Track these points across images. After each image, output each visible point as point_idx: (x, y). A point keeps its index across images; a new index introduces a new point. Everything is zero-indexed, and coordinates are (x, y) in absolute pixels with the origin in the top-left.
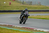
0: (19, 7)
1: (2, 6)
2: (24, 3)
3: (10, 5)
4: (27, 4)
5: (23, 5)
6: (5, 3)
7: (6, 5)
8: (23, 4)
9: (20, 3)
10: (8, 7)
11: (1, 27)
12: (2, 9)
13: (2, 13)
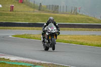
4: (48, 10)
7: (4, 11)
8: (39, 10)
10: (7, 15)
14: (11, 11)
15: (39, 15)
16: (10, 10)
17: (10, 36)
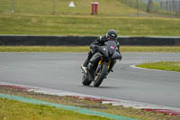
0: (130, 25)
1: (60, 20)
2: (153, 10)
3: (93, 17)
4: (165, 11)
5: (147, 17)
6: (72, 5)
7: (78, 14)
8: (148, 11)
9: (137, 7)
11: (57, 106)
12: (60, 32)
13: (60, 47)
14: (92, 14)
15: (150, 22)
16: (91, 12)
17: (134, 66)
